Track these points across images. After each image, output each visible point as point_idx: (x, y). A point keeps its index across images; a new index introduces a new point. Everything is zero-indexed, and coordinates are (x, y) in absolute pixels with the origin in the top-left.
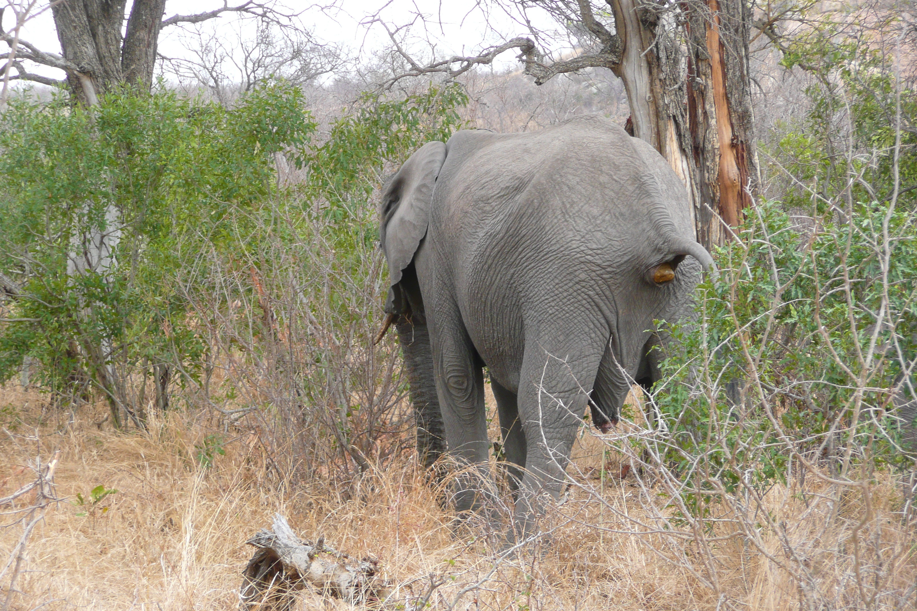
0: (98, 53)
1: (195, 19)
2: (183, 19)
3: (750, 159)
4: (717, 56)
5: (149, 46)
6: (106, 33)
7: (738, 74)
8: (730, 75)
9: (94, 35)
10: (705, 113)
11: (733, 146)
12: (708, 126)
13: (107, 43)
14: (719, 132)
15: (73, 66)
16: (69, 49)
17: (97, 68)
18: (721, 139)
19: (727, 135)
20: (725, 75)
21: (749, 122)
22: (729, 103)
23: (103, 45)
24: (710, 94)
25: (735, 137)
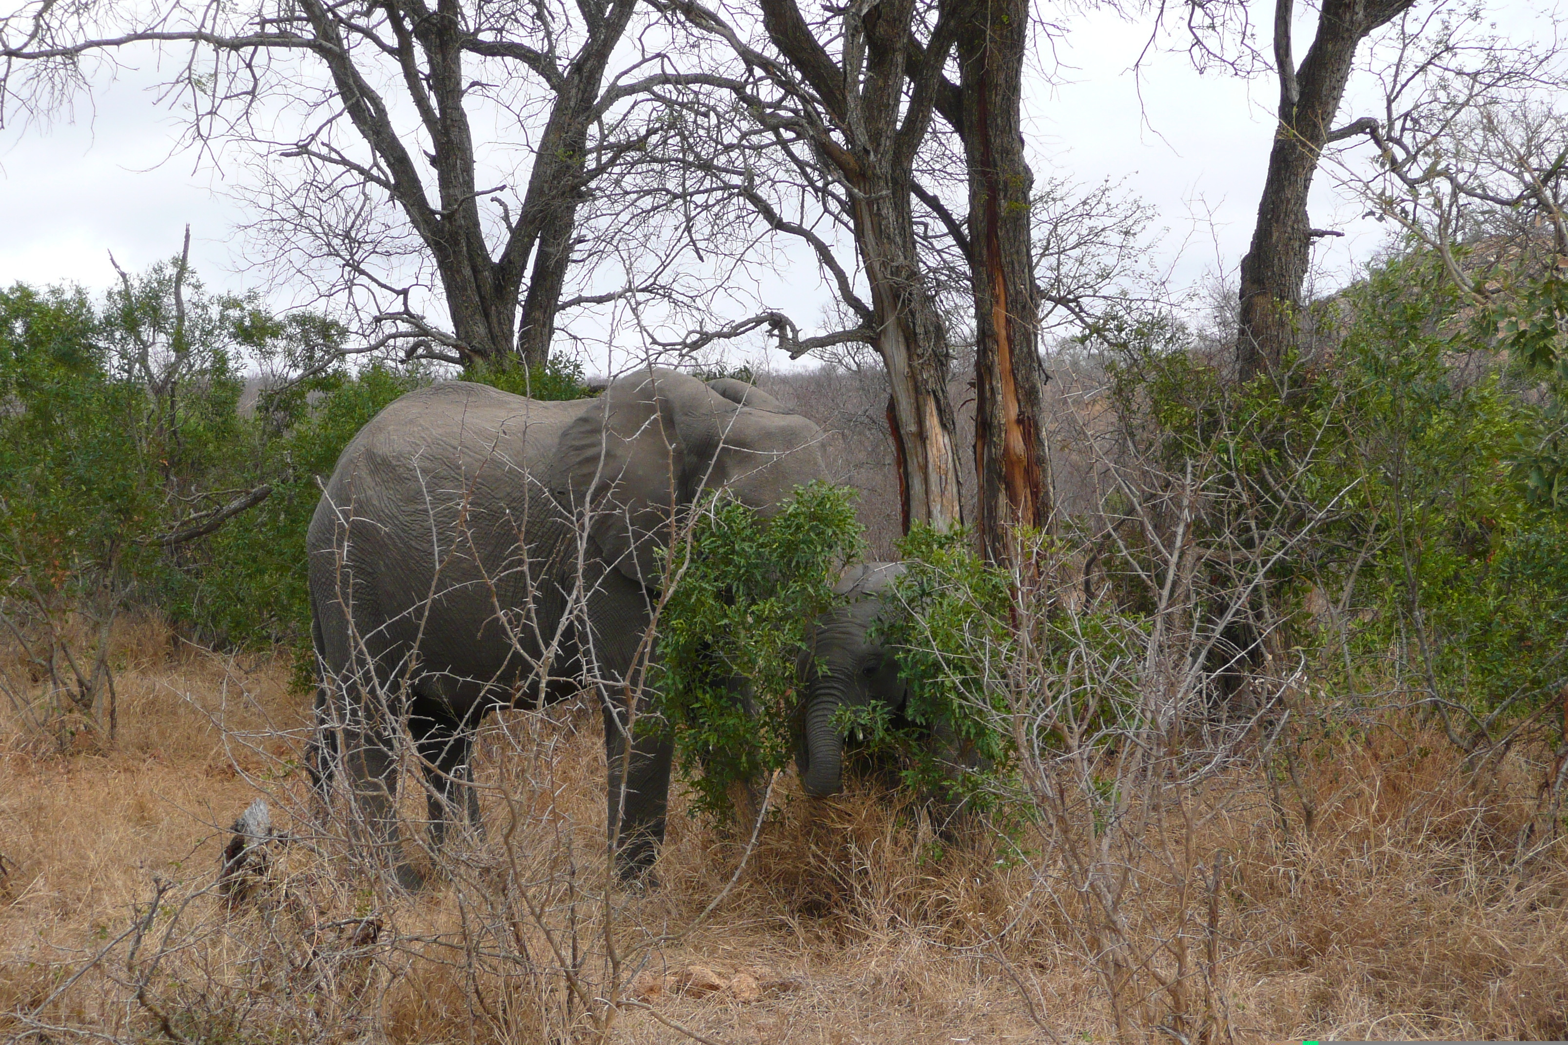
0: (490, 331)
1: (600, 300)
2: (587, 300)
3: (1038, 435)
4: (1003, 333)
5: (544, 325)
6: (499, 313)
7: (1025, 350)
8: (1017, 351)
9: (487, 315)
10: (992, 389)
11: (1019, 421)
12: (994, 402)
13: (500, 323)
14: (1005, 407)
15: (464, 344)
16: (461, 329)
17: (488, 346)
18: (1007, 415)
19: (1014, 411)
20: (1011, 352)
21: (1037, 398)
22: (1015, 379)
23: (495, 324)
24: (997, 370)
25: (1021, 413)
